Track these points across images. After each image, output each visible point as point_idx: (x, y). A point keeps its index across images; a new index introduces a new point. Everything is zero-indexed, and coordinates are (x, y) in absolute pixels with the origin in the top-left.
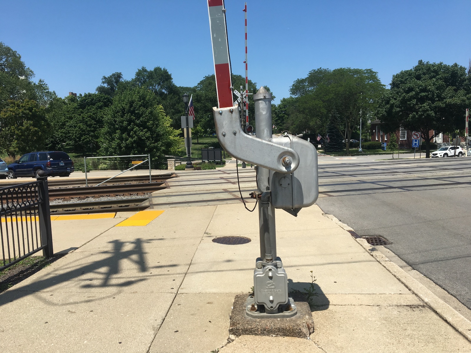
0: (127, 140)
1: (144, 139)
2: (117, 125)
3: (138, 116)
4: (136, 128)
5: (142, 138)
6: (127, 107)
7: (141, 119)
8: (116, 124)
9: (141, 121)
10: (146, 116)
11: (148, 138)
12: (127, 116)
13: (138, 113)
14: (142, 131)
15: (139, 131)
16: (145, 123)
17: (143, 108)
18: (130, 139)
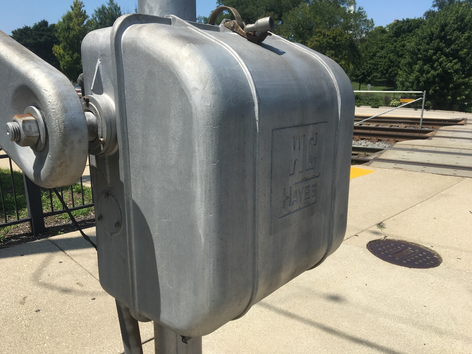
0: (428, 72)
1: (451, 73)
2: (421, 54)
3: (449, 43)
4: (444, 58)
5: (449, 71)
6: (436, 32)
7: (453, 47)
8: (419, 53)
9: (451, 49)
10: (461, 42)
11: (457, 71)
12: (435, 43)
13: (450, 39)
14: (451, 62)
15: (446, 62)
16: (458, 51)
17: (458, 32)
18: (432, 72)
